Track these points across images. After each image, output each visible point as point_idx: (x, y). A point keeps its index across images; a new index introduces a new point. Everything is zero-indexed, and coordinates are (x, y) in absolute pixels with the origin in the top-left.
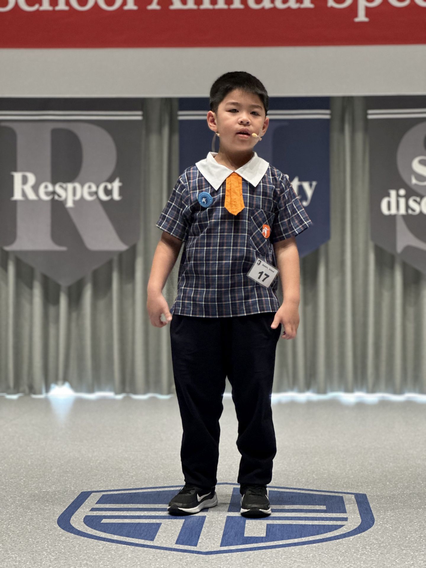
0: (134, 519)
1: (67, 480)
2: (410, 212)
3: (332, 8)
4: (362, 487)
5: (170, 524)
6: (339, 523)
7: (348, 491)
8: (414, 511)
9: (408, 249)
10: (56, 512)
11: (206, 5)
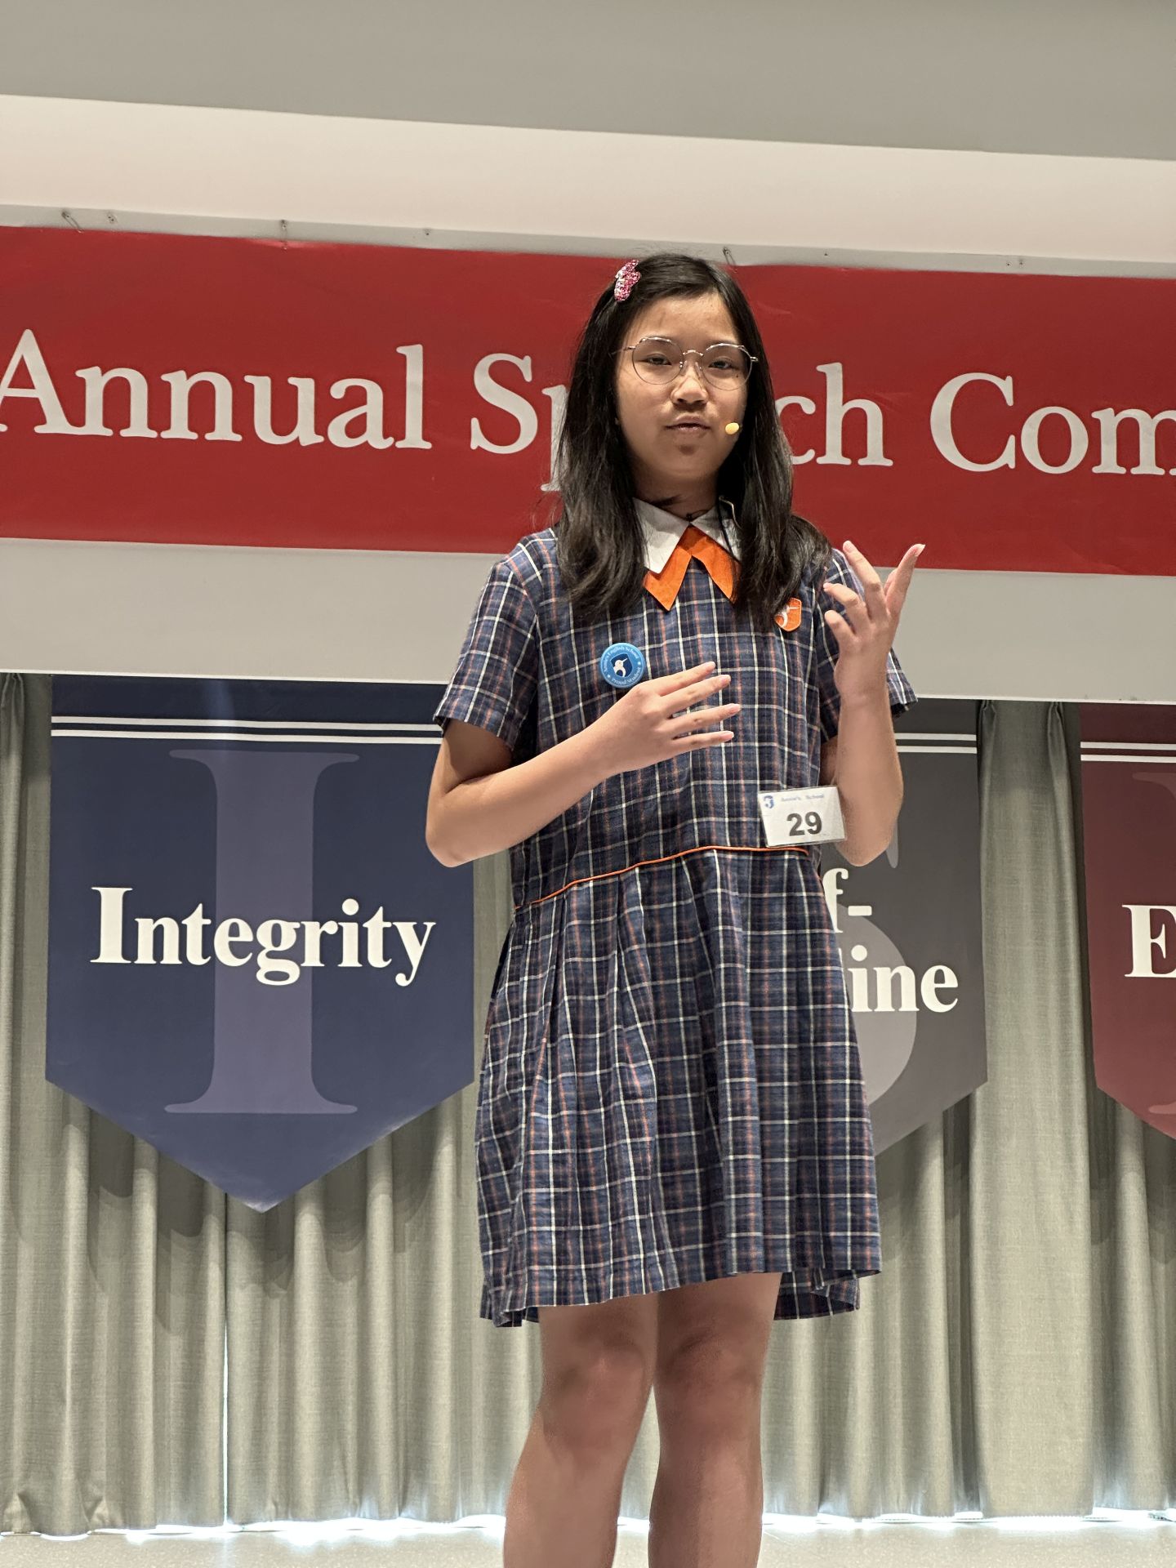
3: (481, 454)
11: (139, 427)
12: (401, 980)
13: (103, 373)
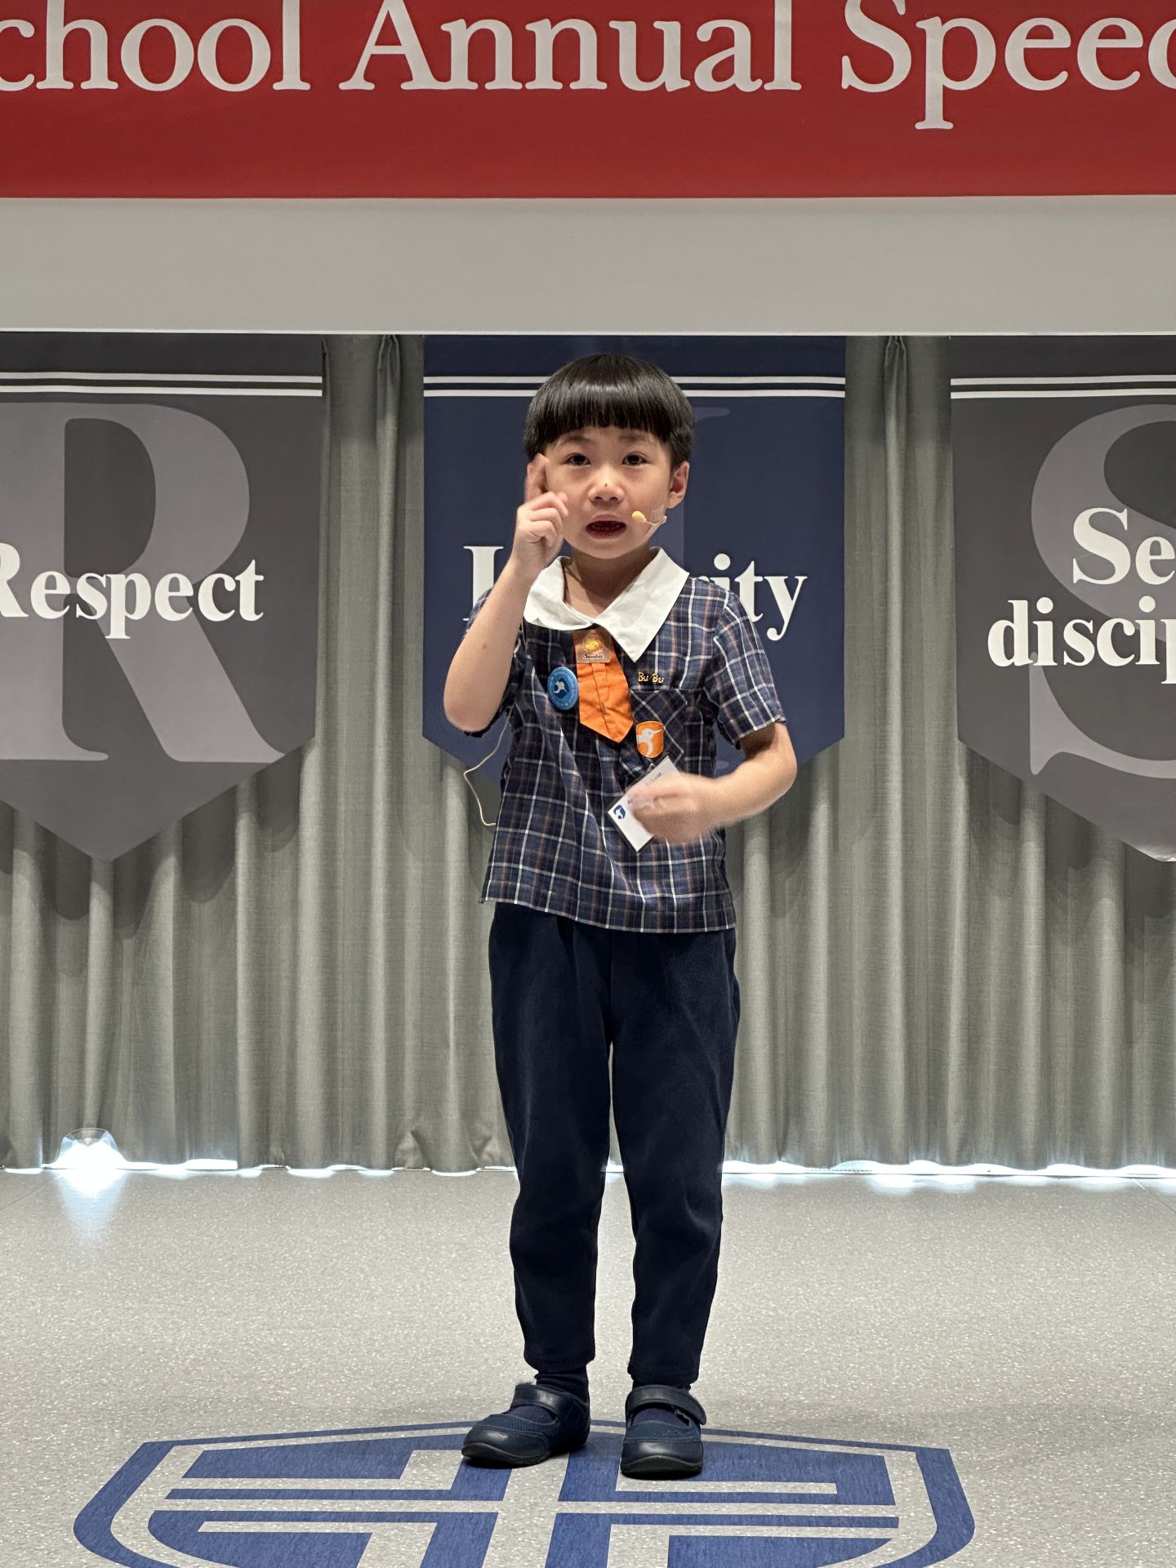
0: (292, 1521)
1: (102, 1409)
2: (1067, 659)
3: (853, 93)
4: (936, 1431)
5: (395, 1535)
6: (874, 1533)
7: (899, 1442)
8: (1085, 1498)
9: (1061, 762)
10: (72, 1500)
11: (503, 79)
12: (772, 634)
13: (468, 25)
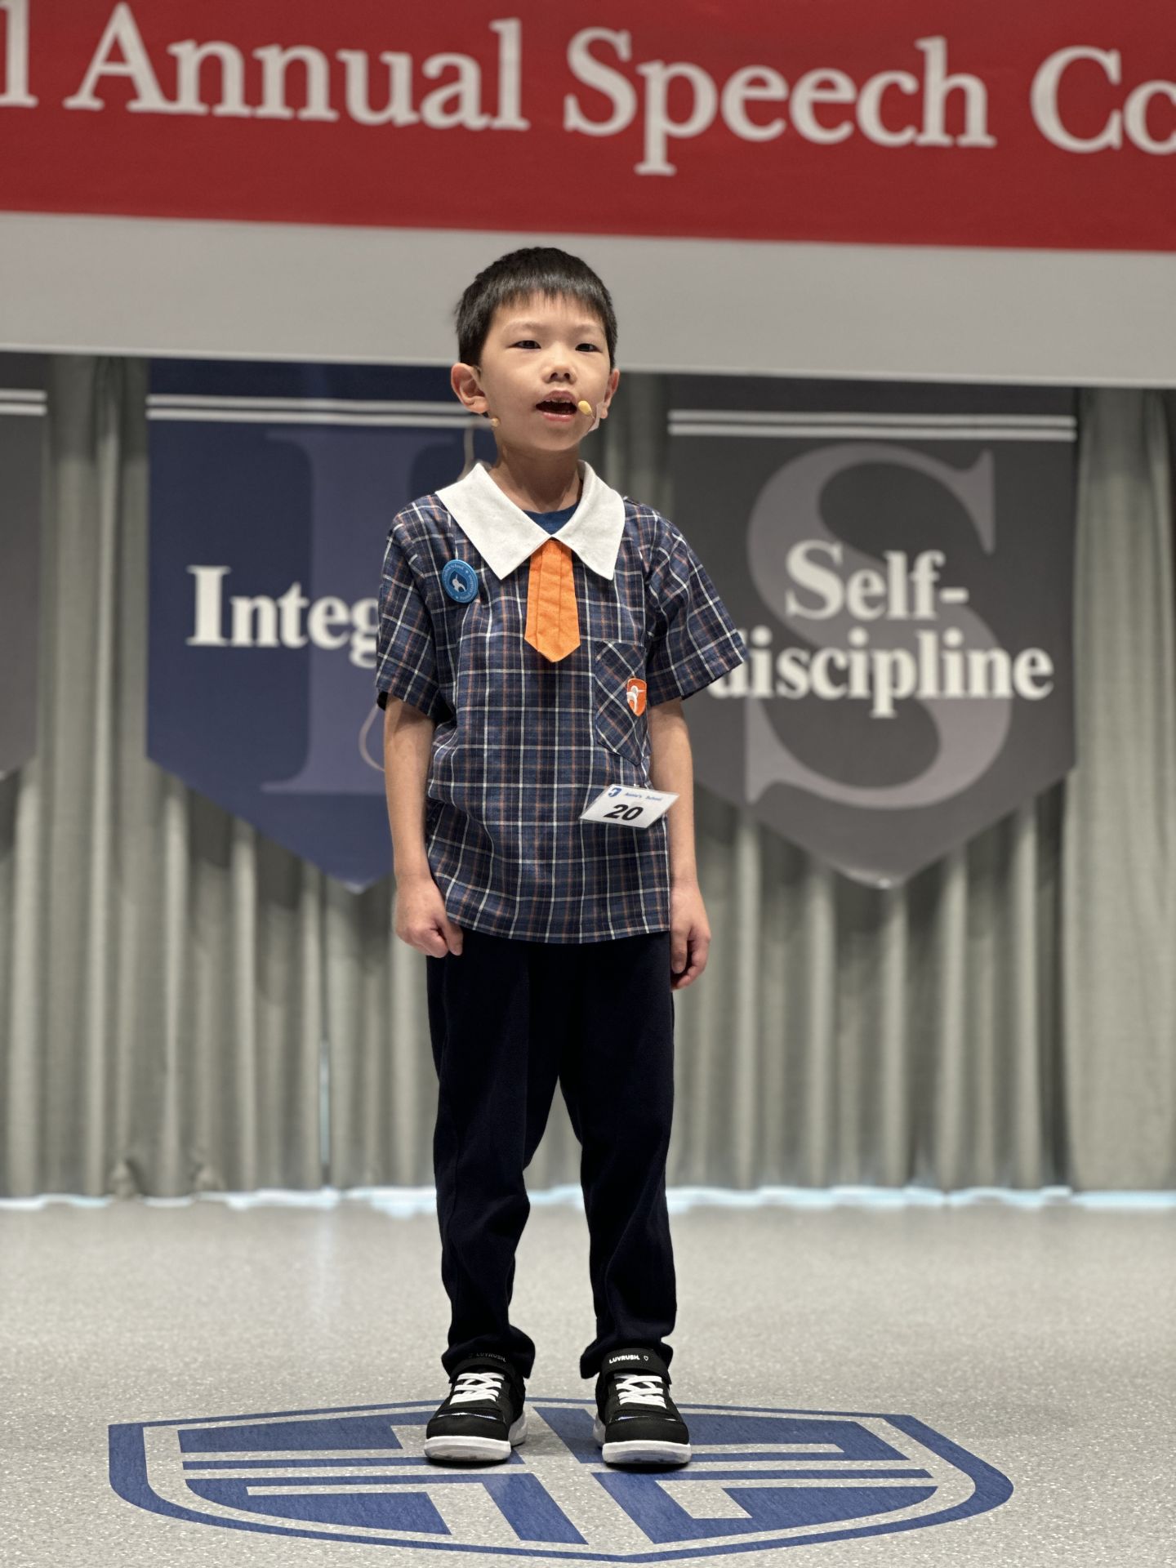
2: (783, 690)
3: (577, 134)
5: (452, 1493)
6: (915, 1482)
9: (778, 792)
11: (233, 104)
13: (198, 48)
